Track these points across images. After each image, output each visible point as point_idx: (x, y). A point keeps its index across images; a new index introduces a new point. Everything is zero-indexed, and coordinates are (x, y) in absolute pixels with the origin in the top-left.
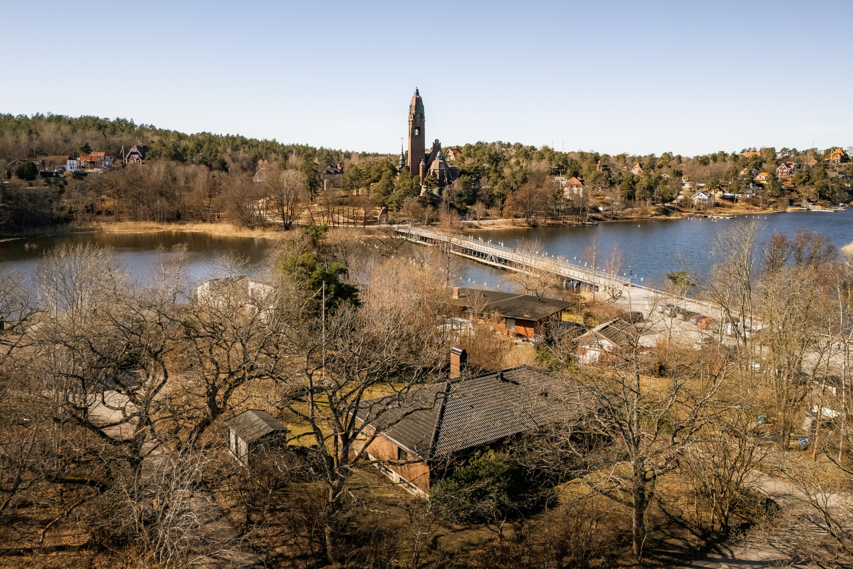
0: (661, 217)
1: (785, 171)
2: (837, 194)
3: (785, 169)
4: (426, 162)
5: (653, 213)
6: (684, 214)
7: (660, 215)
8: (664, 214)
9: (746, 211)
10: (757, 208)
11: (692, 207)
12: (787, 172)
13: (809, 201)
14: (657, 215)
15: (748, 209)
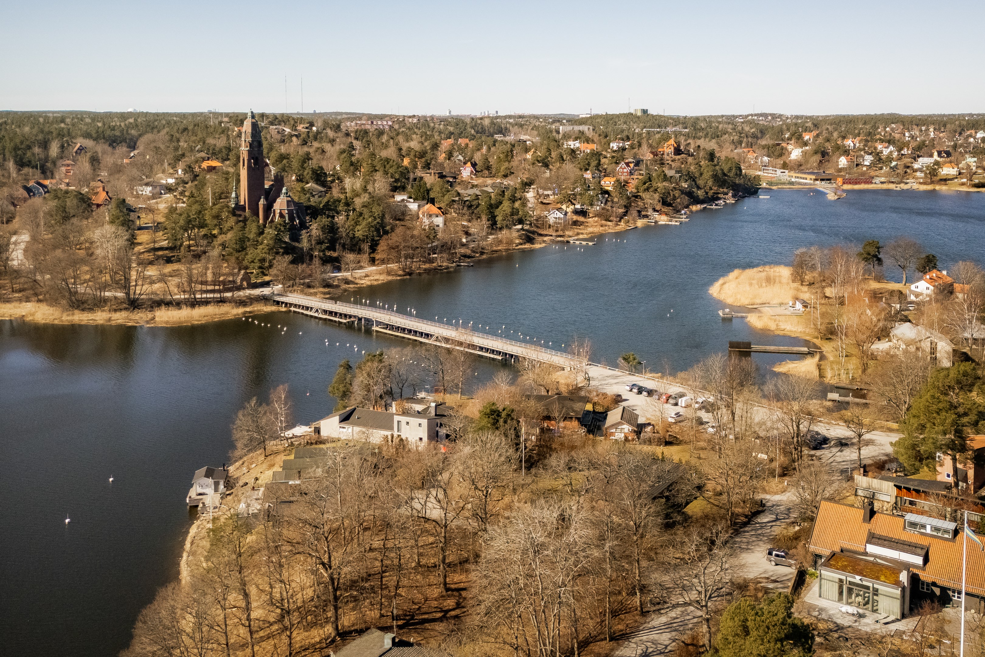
0: (526, 246)
1: (625, 170)
2: (679, 200)
3: (625, 168)
4: (266, 199)
5: (517, 241)
6: (546, 239)
7: (525, 243)
8: (528, 242)
9: (601, 228)
10: (609, 223)
11: (549, 227)
12: (627, 172)
13: (655, 210)
14: (521, 244)
15: (602, 226)
